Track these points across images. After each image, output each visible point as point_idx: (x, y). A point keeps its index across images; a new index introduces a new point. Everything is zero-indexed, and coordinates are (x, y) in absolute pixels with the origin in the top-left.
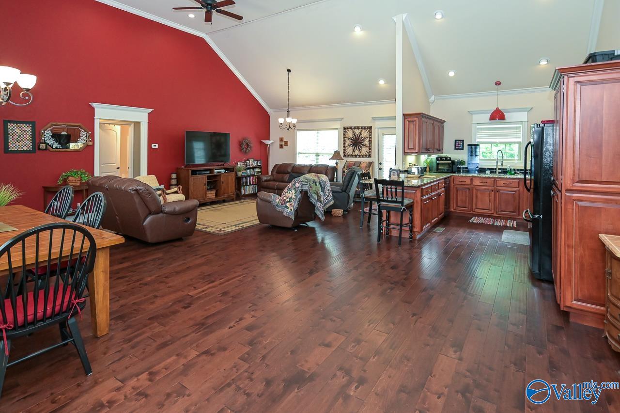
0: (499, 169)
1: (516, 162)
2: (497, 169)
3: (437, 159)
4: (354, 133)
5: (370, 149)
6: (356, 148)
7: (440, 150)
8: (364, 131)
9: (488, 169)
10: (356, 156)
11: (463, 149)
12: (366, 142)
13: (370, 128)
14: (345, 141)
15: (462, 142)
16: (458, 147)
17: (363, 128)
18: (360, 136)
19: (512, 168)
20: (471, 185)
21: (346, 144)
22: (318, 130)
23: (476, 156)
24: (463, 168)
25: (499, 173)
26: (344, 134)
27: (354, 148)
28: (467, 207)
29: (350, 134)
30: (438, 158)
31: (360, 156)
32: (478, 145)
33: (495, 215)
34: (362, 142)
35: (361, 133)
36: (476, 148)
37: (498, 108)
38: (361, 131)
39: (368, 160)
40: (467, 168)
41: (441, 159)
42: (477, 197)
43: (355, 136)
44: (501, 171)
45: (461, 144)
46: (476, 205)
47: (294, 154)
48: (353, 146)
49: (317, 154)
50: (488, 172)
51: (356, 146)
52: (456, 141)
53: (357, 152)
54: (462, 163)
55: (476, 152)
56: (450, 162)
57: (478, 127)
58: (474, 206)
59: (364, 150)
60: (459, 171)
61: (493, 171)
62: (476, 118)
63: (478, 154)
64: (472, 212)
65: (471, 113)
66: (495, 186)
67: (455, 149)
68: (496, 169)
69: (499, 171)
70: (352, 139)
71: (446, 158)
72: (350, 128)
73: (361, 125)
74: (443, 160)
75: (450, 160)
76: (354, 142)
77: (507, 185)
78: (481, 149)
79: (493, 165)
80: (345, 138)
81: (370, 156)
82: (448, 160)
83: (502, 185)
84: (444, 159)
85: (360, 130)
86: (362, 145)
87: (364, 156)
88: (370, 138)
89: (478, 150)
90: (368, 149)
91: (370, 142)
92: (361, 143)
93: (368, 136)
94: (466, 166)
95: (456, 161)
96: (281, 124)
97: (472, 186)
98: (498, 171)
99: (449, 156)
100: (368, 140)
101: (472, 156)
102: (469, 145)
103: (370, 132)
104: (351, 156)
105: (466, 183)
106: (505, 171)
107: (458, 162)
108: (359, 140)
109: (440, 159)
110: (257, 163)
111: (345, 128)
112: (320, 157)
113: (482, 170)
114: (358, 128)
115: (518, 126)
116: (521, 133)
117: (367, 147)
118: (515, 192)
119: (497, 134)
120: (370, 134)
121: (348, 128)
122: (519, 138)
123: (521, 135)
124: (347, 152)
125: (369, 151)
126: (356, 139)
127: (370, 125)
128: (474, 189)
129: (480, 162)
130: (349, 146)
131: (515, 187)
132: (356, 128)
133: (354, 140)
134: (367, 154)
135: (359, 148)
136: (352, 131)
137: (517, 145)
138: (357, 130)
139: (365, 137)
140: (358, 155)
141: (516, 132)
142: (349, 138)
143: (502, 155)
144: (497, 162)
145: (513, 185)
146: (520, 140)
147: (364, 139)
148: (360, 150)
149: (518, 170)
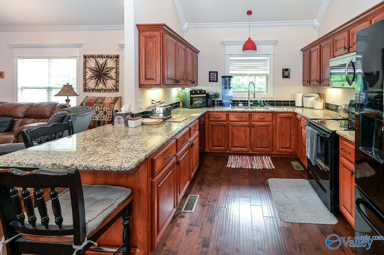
0: (251, 101)
1: (265, 94)
2: (249, 101)
3: (191, 93)
4: (97, 63)
5: (117, 81)
6: (100, 81)
7: (194, 82)
8: (109, 60)
9: (241, 101)
10: (99, 91)
11: (217, 81)
12: (113, 74)
13: (117, 57)
14: (85, 73)
15: (216, 74)
16: (212, 79)
17: (108, 57)
18: (104, 67)
19: (262, 100)
20: (226, 121)
21: (87, 77)
22: (50, 58)
23: (230, 88)
24: (217, 101)
25: (251, 105)
26: (85, 64)
27: (98, 81)
28: (223, 146)
29: (92, 63)
30: (192, 91)
31: (105, 91)
32: (231, 77)
33: (251, 152)
35: (105, 63)
36: (229, 80)
37: (250, 38)
38: (106, 61)
39: (114, 95)
40: (221, 101)
41: (196, 92)
42: (233, 133)
43: (99, 66)
44: (252, 103)
45: (215, 76)
46: (232, 143)
47: (14, 89)
48: (96, 78)
49: (50, 89)
50: (241, 105)
51: (99, 78)
52: (210, 72)
53: (101, 86)
54: (216, 96)
55: (229, 84)
56: (205, 95)
57: (230, 58)
58: (230, 144)
59: (110, 84)
60: (213, 105)
61: (245, 103)
64: (228, 151)
65: (224, 43)
66: (250, 121)
67: (210, 81)
68: (248, 101)
70: (94, 70)
71: (201, 92)
72: (92, 56)
73: (105, 53)
74: (198, 94)
75: (205, 93)
76: (97, 73)
77: (261, 120)
78: (233, 81)
79: (245, 97)
80: (85, 68)
81: (117, 90)
82: (203, 94)
83: (257, 119)
84: (199, 92)
85: (104, 60)
86: (107, 77)
87: (110, 90)
88: (117, 69)
89: (231, 82)
90: (114, 81)
91: (117, 73)
92: (106, 75)
93: (115, 66)
94: (220, 99)
95: (211, 94)
97: (228, 122)
98: (250, 103)
99: (203, 88)
100: (114, 70)
101: (226, 88)
102: (223, 77)
103: (117, 62)
104: (93, 90)
105: (222, 119)
106: (256, 103)
107: (212, 95)
108: (104, 71)
109: (194, 92)
111: (85, 57)
112: (54, 93)
113: (235, 103)
114: (102, 57)
115: (265, 58)
116: (268, 65)
117: (114, 79)
118: (269, 126)
119: (248, 66)
120: (117, 64)
121: (89, 57)
122: (267, 70)
123: (268, 67)
124: (88, 86)
125: (116, 85)
126: (100, 71)
127: (117, 54)
128: (230, 126)
129: (233, 94)
130: (91, 78)
131: (269, 121)
132: (99, 56)
133: (97, 71)
134: (114, 88)
135: (103, 81)
136: (95, 60)
137: (264, 78)
138: (101, 58)
139: (110, 68)
140: (103, 90)
141: (264, 64)
142: (91, 69)
143: (255, 87)
144: (249, 95)
145: (267, 119)
146: (268, 72)
147: (110, 70)
148: (104, 84)
149: (266, 101)
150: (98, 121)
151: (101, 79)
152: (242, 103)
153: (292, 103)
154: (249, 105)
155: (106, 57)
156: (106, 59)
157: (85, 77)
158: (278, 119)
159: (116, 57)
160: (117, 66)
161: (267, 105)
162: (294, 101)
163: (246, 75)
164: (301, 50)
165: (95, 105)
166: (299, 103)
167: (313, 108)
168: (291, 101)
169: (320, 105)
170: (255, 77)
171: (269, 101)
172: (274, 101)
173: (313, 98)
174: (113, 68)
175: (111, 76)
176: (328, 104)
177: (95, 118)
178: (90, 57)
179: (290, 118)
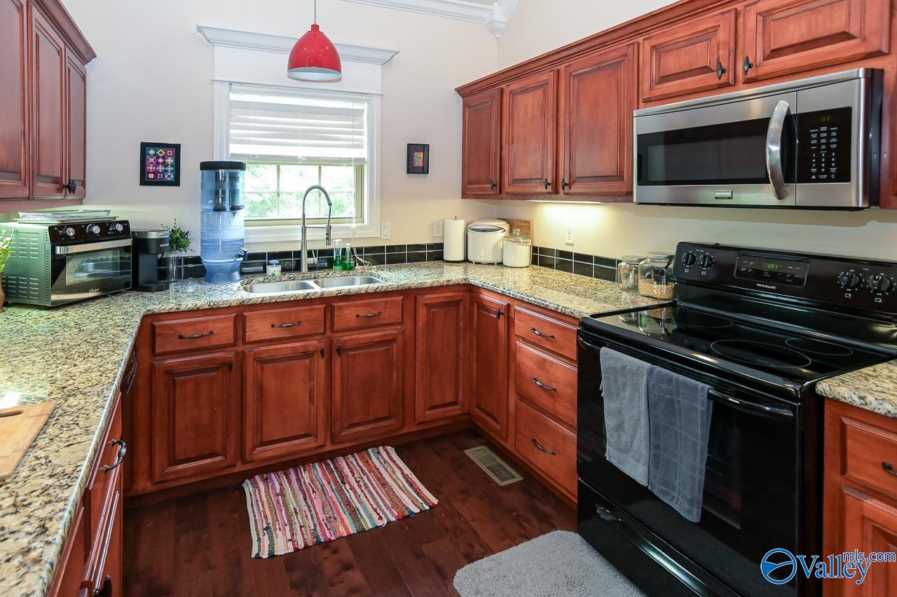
0: (310, 254)
1: (354, 225)
2: (304, 255)
3: (57, 235)
7: (70, 187)
9: (274, 256)
11: (176, 182)
15: (170, 152)
16: (155, 173)
19: (348, 246)
20: (233, 345)
23: (234, 209)
24: (179, 261)
25: (312, 268)
30: (62, 226)
32: (240, 166)
33: (328, 448)
36: (234, 179)
37: (315, 28)
40: (197, 260)
41: (82, 232)
44: (314, 260)
45: (170, 161)
46: (259, 428)
50: (274, 269)
52: (145, 147)
54: (178, 239)
55: (234, 193)
56: (128, 242)
57: (233, 97)
58: (249, 435)
60: (160, 280)
61: (290, 261)
62: (228, 62)
63: (241, 201)
64: (240, 467)
65: (208, 35)
66: (328, 333)
67: (144, 181)
68: (298, 254)
69: (311, 260)
71: (108, 229)
74: (93, 238)
75: (126, 232)
77: (368, 323)
78: (248, 183)
79: (290, 240)
82: (117, 236)
83: (353, 322)
84: (96, 230)
89: (239, 185)
94: (194, 250)
95: (153, 236)
97: (240, 348)
98: (306, 261)
99: (118, 212)
101: (219, 209)
102: (205, 166)
105: (213, 341)
106: (327, 259)
107: (160, 241)
109: (71, 232)
115: (357, 106)
116: (365, 130)
118: (391, 341)
119: (297, 131)
122: (360, 147)
123: (365, 138)
128: (250, 361)
129: (246, 232)
131: (392, 324)
137: (349, 172)
141: (353, 127)
143: (330, 204)
144: (304, 230)
145: (387, 316)
146: (363, 153)
149: (359, 250)
152: (277, 261)
153: (435, 253)
154: (304, 268)
158: (422, 313)
161: (361, 264)
162: (441, 246)
163: (292, 160)
164: (459, 90)
166: (454, 251)
167: (501, 264)
168: (430, 247)
169: (521, 254)
170: (320, 168)
171: (368, 250)
172: (381, 249)
173: (500, 234)
176: (543, 250)
179: (455, 303)
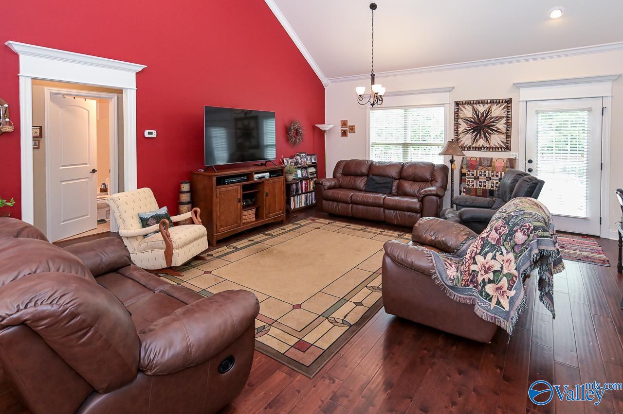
4: (475, 111)
5: (508, 136)
6: (480, 135)
8: (494, 107)
10: (479, 149)
12: (501, 125)
13: (509, 101)
14: (457, 125)
17: (492, 102)
18: (487, 116)
21: (461, 130)
22: (406, 108)
26: (457, 113)
27: (476, 136)
29: (467, 112)
31: (489, 149)
34: (492, 126)
35: (489, 111)
38: (490, 108)
39: (505, 155)
43: (478, 116)
47: (366, 145)
48: (473, 132)
49: (405, 146)
51: (479, 132)
53: (481, 142)
59: (496, 139)
70: (471, 122)
72: (468, 103)
73: (489, 97)
76: (475, 126)
80: (458, 119)
81: (508, 148)
85: (487, 106)
86: (492, 130)
87: (496, 149)
88: (508, 118)
90: (503, 137)
91: (508, 124)
92: (489, 127)
93: (504, 115)
96: (360, 96)
100: (504, 121)
103: (508, 109)
104: (469, 148)
108: (486, 122)
110: (311, 158)
111: (457, 104)
112: (411, 150)
114: (483, 102)
117: (503, 133)
120: (508, 112)
121: (463, 104)
124: (462, 143)
125: (507, 141)
126: (480, 121)
127: (507, 97)
130: (466, 131)
132: (479, 102)
133: (475, 123)
134: (503, 145)
135: (485, 135)
136: (472, 107)
138: (481, 105)
139: (497, 117)
140: (484, 148)
142: (466, 120)
147: (497, 120)
148: (487, 139)
150: (490, 190)
151: (482, 133)
155: (490, 102)
156: (489, 105)
157: (458, 131)
159: (506, 102)
160: (508, 114)
165: (480, 168)
174: (502, 117)
175: (499, 129)
177: (485, 186)
178: (465, 104)
